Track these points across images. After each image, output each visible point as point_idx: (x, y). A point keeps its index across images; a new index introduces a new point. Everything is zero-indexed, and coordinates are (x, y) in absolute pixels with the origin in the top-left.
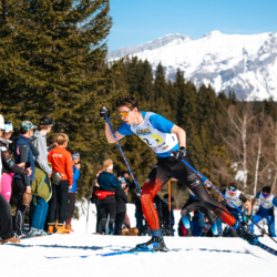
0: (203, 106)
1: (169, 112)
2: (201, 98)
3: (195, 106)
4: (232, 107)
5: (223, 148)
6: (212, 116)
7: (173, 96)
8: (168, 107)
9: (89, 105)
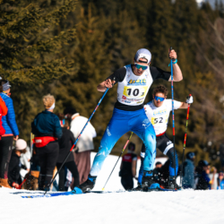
0: (182, 21)
1: (137, 30)
2: (178, 9)
3: (170, 21)
4: (219, 20)
5: (209, 75)
6: (193, 34)
7: (141, 9)
8: (135, 23)
9: (29, 20)
